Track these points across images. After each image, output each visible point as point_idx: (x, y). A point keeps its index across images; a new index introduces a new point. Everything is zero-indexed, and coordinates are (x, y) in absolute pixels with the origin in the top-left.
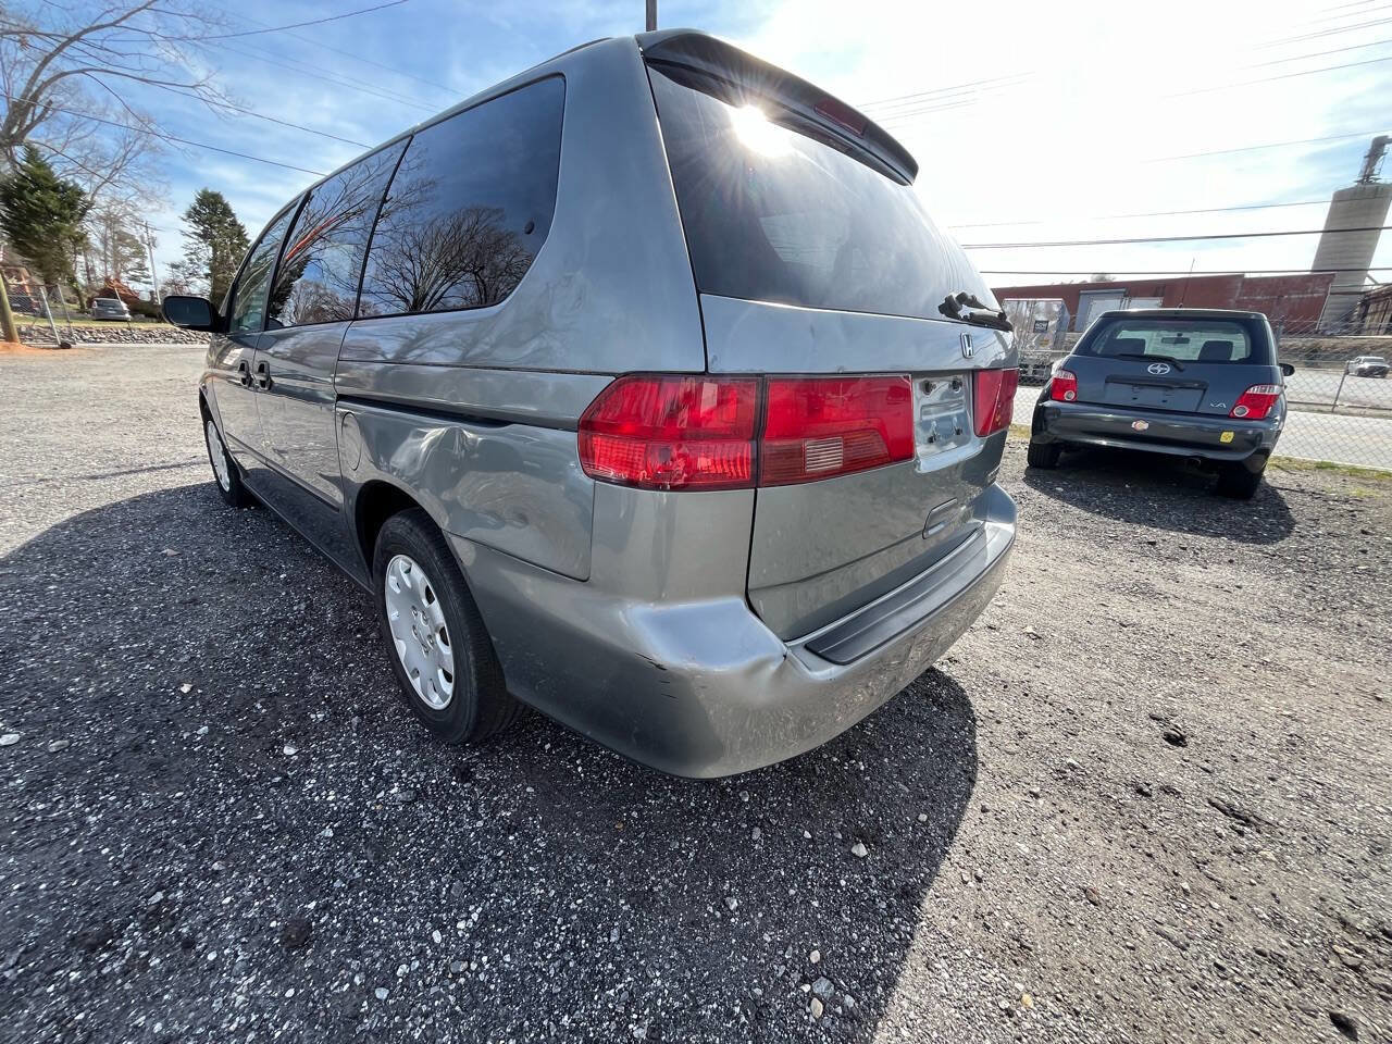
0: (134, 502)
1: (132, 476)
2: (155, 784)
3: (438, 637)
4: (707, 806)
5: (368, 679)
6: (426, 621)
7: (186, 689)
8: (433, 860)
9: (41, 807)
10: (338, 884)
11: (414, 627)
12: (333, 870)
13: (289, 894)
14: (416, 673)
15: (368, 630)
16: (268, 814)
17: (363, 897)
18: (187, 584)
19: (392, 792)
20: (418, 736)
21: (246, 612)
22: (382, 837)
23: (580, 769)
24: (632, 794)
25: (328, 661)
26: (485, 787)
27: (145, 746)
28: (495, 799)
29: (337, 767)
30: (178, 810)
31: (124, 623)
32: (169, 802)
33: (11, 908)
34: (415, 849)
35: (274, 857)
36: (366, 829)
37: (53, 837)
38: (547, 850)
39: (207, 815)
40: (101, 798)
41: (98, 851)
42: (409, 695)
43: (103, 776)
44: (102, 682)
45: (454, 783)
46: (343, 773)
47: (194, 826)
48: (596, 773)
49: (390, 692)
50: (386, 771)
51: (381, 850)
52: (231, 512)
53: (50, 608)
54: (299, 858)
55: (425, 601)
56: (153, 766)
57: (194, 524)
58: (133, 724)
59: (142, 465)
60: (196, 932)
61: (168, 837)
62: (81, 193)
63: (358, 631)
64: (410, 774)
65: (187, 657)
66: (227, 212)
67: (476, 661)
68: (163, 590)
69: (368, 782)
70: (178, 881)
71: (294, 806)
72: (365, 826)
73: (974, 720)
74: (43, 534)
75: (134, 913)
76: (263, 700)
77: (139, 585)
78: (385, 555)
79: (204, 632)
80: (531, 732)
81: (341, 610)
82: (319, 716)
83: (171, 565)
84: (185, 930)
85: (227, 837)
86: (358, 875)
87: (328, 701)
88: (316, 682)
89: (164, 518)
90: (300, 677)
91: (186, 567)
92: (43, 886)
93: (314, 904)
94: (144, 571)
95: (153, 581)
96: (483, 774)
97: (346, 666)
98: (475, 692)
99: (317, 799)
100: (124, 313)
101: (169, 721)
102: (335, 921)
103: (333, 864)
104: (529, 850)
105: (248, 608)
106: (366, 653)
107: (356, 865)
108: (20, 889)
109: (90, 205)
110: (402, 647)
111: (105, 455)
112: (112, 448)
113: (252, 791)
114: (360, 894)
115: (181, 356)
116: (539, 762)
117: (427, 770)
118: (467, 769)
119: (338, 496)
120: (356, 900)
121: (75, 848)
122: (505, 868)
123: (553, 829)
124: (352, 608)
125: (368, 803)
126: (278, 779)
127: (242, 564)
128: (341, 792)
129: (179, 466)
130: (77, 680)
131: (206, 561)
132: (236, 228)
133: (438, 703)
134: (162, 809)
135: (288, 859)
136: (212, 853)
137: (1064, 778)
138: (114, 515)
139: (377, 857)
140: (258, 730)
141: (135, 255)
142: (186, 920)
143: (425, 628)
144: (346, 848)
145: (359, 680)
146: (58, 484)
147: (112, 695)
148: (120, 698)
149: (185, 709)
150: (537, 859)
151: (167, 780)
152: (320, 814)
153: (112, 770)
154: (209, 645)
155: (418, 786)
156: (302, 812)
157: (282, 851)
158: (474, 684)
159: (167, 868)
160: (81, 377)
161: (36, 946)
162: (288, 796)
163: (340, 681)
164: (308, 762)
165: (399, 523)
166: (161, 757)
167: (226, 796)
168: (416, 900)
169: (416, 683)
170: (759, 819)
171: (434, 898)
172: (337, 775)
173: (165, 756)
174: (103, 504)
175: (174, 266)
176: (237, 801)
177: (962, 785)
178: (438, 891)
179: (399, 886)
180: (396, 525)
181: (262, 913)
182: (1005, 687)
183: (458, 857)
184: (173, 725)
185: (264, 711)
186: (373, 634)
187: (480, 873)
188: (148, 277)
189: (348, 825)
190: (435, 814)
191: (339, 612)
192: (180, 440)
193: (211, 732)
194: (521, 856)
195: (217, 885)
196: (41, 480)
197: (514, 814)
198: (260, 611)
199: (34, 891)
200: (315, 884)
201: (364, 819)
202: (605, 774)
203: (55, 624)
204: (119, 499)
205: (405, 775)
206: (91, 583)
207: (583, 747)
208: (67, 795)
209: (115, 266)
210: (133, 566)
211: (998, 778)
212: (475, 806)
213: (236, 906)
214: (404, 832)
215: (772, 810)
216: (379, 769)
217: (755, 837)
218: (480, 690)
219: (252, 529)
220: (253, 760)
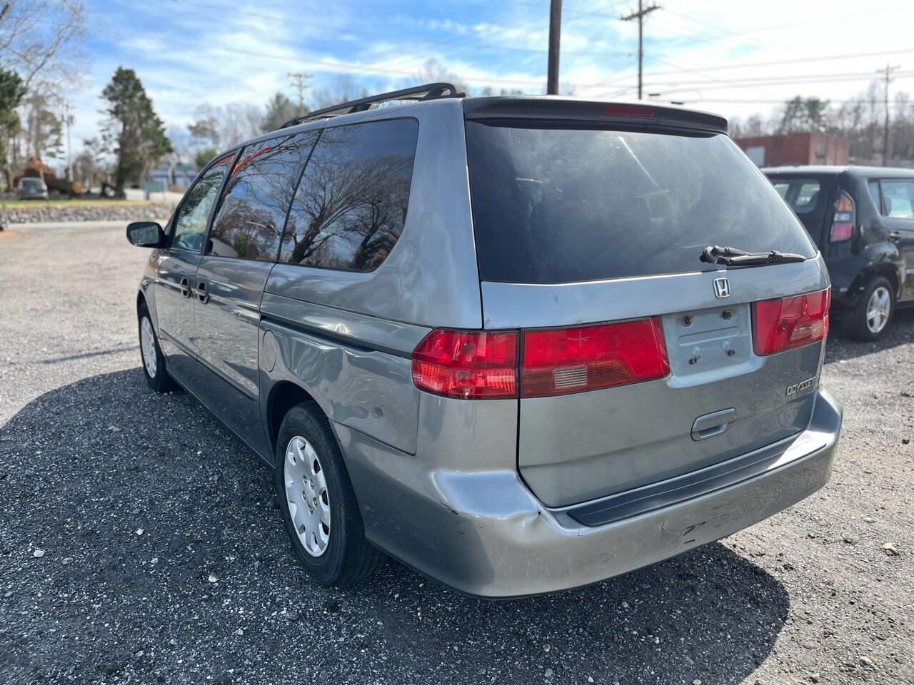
0: (81, 384)
1: (75, 361)
2: (129, 591)
3: (321, 498)
4: (514, 650)
5: (266, 536)
6: (313, 487)
7: (140, 532)
8: (308, 657)
9: (66, 595)
10: (247, 662)
11: (304, 493)
12: (243, 654)
13: (216, 662)
14: (303, 528)
15: (265, 500)
16: (201, 617)
17: (263, 671)
18: (130, 456)
19: (283, 612)
20: (301, 579)
21: (174, 479)
22: (275, 639)
23: (419, 614)
24: (457, 635)
25: (237, 520)
26: (348, 618)
27: (119, 567)
28: (354, 626)
29: (245, 593)
30: (145, 608)
31: (91, 482)
32: (139, 603)
33: (63, 646)
34: (296, 649)
35: (207, 642)
36: (265, 633)
37: (77, 613)
38: (387, 661)
39: (163, 613)
40: (99, 595)
41: (102, 625)
42: (296, 547)
43: (97, 583)
44: (84, 523)
45: (325, 612)
46: (249, 597)
47: (156, 618)
48: (431, 618)
49: (281, 547)
50: (278, 599)
51: (274, 647)
52: (155, 396)
53: (41, 468)
54: (222, 645)
55: (313, 471)
56: (126, 580)
57: (129, 405)
58: (109, 552)
59: (80, 351)
60: (164, 675)
61: (141, 622)
62: (19, 81)
63: (258, 500)
64: (295, 603)
65: (138, 510)
66: (138, 86)
67: (346, 515)
68: (114, 459)
69: (265, 605)
70: (151, 647)
71: (217, 614)
72: (263, 631)
73: (785, 619)
74: (23, 410)
75: (129, 660)
76: (192, 544)
77: (96, 454)
78: (287, 436)
79: (147, 493)
80: (384, 585)
81: (244, 483)
82: (231, 559)
83: (115, 439)
84: (158, 673)
85: (177, 627)
86: (259, 659)
87: (237, 549)
88: (228, 535)
89: (105, 400)
90: (217, 531)
91: (127, 442)
92: (77, 638)
93: (232, 670)
94: (98, 444)
95: (105, 452)
96: (346, 609)
97: (249, 525)
98: (343, 538)
99: (232, 611)
100: (42, 191)
101: (131, 552)
102: (245, 682)
103: (243, 651)
104: (375, 660)
105: (175, 476)
106: (264, 517)
107: (258, 653)
108: (65, 637)
109: (24, 91)
110: (293, 509)
111: (51, 341)
112: (55, 335)
113: (190, 602)
114: (261, 670)
115: (94, 236)
116: (389, 606)
117: (307, 602)
118: (335, 604)
119: (253, 389)
120: (258, 672)
121: (89, 621)
122: (357, 668)
123: (394, 650)
124: (253, 481)
125: (266, 618)
126: (206, 596)
127: (167, 441)
128: (248, 609)
129: (109, 352)
130: (69, 520)
131: (142, 438)
132: (145, 102)
133: (317, 553)
134: (136, 605)
135: (215, 644)
136: (169, 635)
137: (850, 671)
138: (68, 396)
139: (272, 650)
140: (191, 565)
141: (53, 132)
142: (158, 668)
143: (312, 493)
144: (252, 643)
145: (259, 536)
146: (23, 368)
147: (93, 532)
148: (98, 535)
149: (141, 545)
150: (380, 666)
151: (135, 589)
152: (235, 621)
153: (102, 580)
154: (151, 502)
155: (300, 611)
156: (222, 618)
157: (211, 639)
158: (344, 533)
159: (143, 639)
160: (16, 262)
161: (80, 667)
162: (213, 607)
163: (245, 536)
164: (225, 588)
165: (299, 412)
166: (130, 575)
167: (173, 603)
168: (296, 677)
169: (302, 538)
170: (554, 664)
171: (308, 678)
172: (246, 598)
173: (132, 574)
174: (59, 386)
175: (87, 143)
176: (181, 607)
177: (746, 666)
178: (311, 675)
179: (286, 668)
180: (297, 413)
181: (201, 671)
182: (834, 595)
183: (325, 657)
184: (135, 555)
185: (193, 552)
186: (269, 503)
187: (339, 668)
188: (62, 152)
189: (253, 630)
190: (310, 631)
191: (243, 484)
192: (106, 326)
193: (159, 562)
194: (368, 663)
195: (174, 652)
196: (11, 363)
197: (366, 637)
198: (185, 480)
199: (72, 639)
200: (232, 659)
201: (263, 627)
202: (438, 620)
203: (46, 480)
204: (69, 382)
205: (291, 603)
206: (63, 451)
207: (424, 600)
208: (79, 590)
209: (36, 145)
210: (90, 439)
211: (784, 664)
212: (339, 628)
213: (186, 665)
214: (290, 638)
215: (567, 660)
216: (273, 598)
217: (546, 675)
218: (347, 538)
219: (172, 412)
220: (188, 583)
